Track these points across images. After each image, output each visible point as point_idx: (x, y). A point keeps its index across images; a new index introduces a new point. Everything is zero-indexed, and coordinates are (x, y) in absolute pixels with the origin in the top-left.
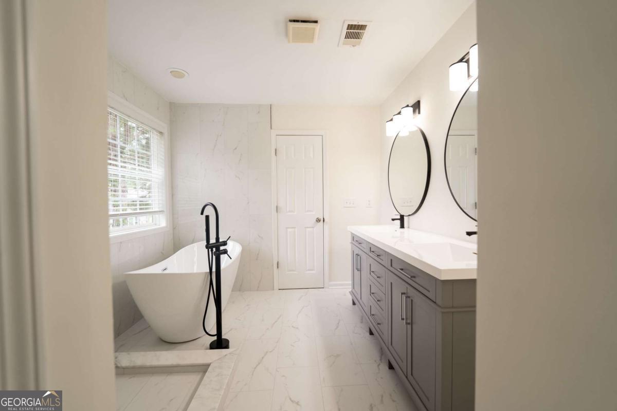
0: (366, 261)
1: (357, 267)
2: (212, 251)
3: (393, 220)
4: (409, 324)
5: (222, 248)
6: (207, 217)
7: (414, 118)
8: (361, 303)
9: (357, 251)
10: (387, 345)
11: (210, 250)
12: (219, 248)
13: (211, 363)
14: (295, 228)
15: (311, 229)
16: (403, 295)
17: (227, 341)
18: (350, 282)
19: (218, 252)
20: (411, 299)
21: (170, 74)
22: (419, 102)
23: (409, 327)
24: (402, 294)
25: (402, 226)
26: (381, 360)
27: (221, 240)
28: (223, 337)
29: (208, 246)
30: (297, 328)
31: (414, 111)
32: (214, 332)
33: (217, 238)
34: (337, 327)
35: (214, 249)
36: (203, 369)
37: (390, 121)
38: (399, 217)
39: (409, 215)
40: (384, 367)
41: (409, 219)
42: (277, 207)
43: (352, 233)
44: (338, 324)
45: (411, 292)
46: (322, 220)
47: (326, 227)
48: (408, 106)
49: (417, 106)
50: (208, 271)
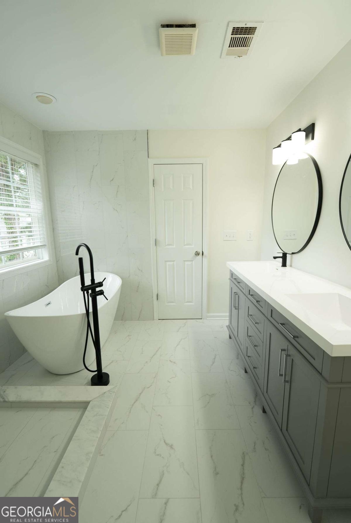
0: (244, 302)
1: (235, 305)
2: (88, 293)
3: (275, 258)
4: (287, 382)
5: (98, 289)
6: (81, 260)
7: (305, 144)
8: (238, 340)
9: (235, 289)
10: (262, 390)
11: (85, 292)
12: (95, 290)
13: (90, 401)
14: (174, 261)
15: (189, 263)
16: (283, 352)
17: (107, 375)
18: (228, 314)
19: (93, 294)
20: (292, 357)
21: (36, 99)
22: (313, 125)
23: (288, 385)
24: (282, 350)
25: (284, 264)
26: (255, 402)
27: (96, 282)
28: (103, 371)
29: (84, 288)
30: (174, 363)
31: (307, 136)
32: (95, 368)
33: (93, 280)
34: (213, 363)
35: (90, 291)
36: (84, 406)
37: (277, 147)
38: (281, 255)
39: (293, 253)
40: (258, 411)
41: (292, 257)
42: (156, 240)
43: (231, 271)
44: (214, 359)
45: (292, 351)
46: (201, 253)
47: (205, 261)
48: (300, 130)
49: (310, 131)
50: (85, 312)
